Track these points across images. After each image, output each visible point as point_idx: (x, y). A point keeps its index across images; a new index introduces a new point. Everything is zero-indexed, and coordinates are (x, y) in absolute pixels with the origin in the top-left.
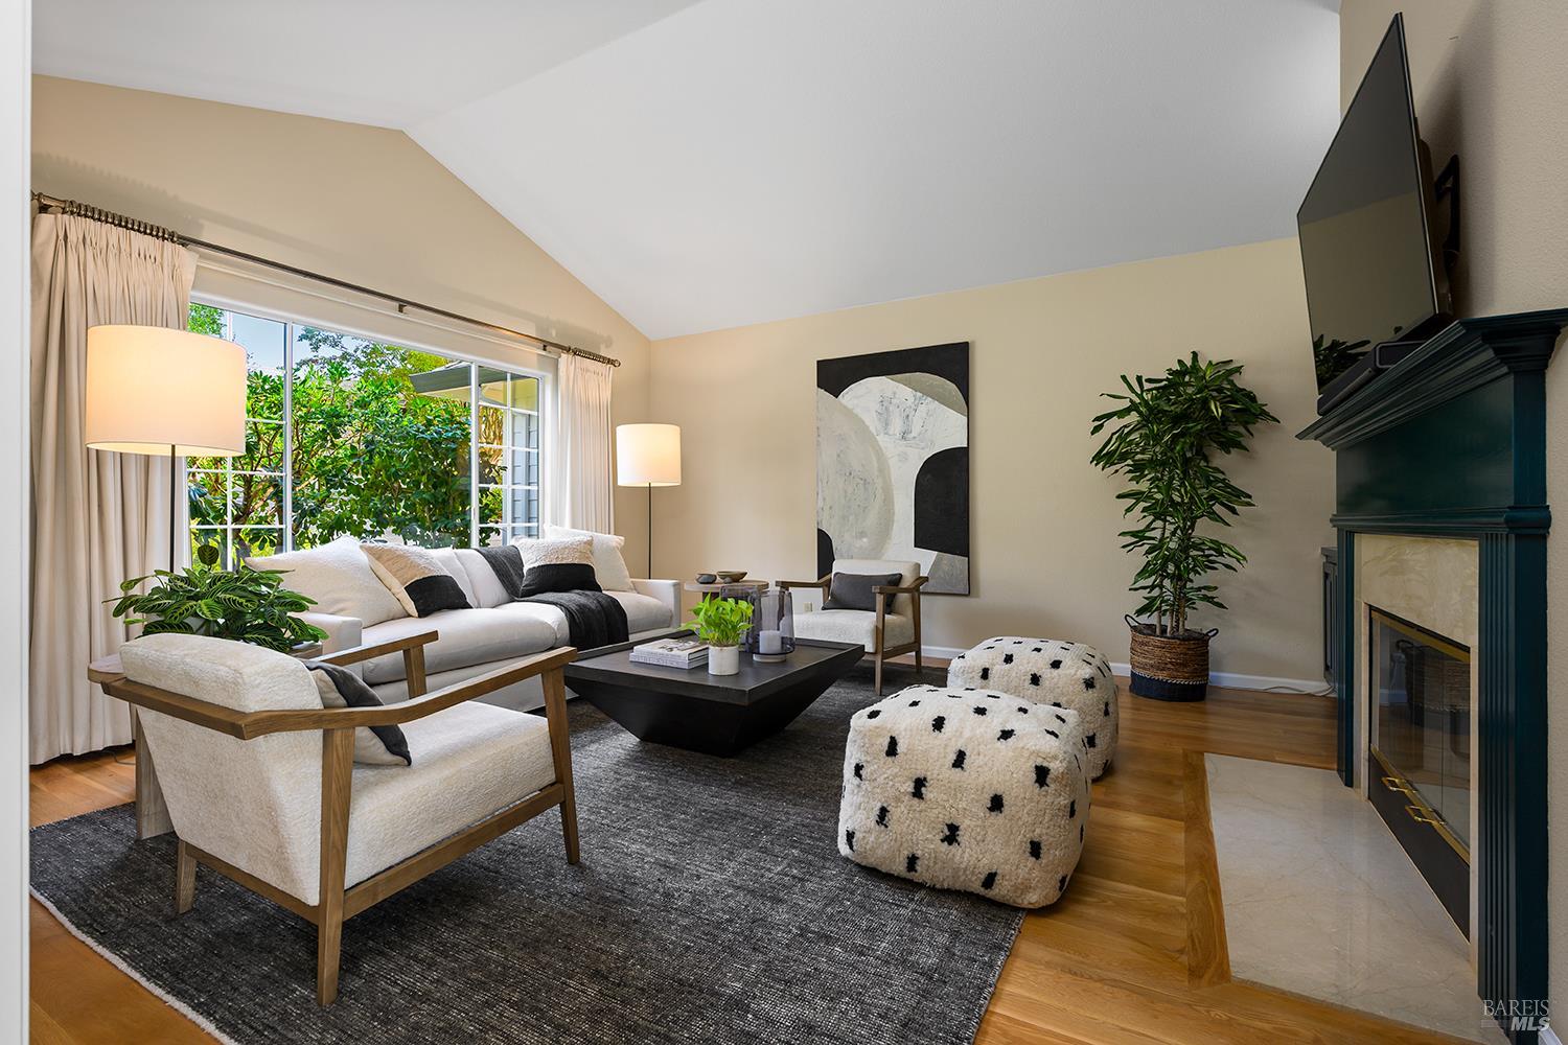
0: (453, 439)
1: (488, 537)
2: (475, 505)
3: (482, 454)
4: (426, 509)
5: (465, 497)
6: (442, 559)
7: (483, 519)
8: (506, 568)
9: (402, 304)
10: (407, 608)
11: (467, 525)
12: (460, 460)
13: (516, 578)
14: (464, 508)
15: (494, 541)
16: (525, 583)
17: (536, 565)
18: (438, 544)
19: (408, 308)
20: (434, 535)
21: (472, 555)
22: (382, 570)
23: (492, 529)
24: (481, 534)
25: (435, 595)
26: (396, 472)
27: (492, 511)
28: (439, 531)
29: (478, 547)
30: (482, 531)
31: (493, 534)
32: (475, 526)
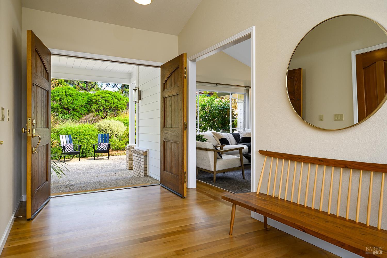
0: (226, 109)
1: (234, 131)
2: (231, 124)
3: (232, 112)
4: (221, 125)
5: (229, 122)
6: (224, 135)
7: (233, 127)
8: (237, 137)
9: (217, 84)
10: (219, 144)
11: (229, 129)
12: (228, 114)
13: (238, 139)
14: (229, 124)
15: (235, 132)
16: (240, 141)
17: (242, 137)
18: (223, 132)
19: (217, 85)
20: (222, 131)
21: (230, 135)
22: (215, 136)
23: (235, 130)
24: (232, 131)
25: (224, 141)
26: (215, 117)
27: (235, 125)
28: (223, 130)
29: (231, 133)
30: (232, 130)
31: (235, 131)
32: (231, 129)
